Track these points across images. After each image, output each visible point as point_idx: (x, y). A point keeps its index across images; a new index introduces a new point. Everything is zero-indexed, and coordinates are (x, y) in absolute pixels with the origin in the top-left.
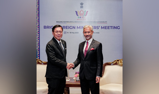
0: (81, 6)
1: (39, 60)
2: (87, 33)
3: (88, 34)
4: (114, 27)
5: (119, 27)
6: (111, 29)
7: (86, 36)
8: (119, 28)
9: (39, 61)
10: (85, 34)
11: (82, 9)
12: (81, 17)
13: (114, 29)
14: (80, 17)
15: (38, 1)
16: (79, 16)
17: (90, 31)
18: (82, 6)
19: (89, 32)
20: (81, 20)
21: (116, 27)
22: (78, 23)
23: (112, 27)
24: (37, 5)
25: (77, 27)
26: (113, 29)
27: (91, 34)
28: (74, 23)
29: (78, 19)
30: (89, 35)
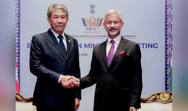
0: (92, 11)
1: (17, 94)
2: (113, 23)
3: (114, 26)
4: (149, 44)
5: (157, 44)
6: (143, 47)
7: (110, 30)
8: (156, 47)
9: (18, 96)
10: (108, 26)
11: (93, 15)
12: (91, 27)
13: (148, 48)
14: (90, 29)
15: (18, 2)
16: (88, 27)
17: (118, 20)
18: (92, 9)
19: (115, 22)
20: (92, 32)
21: (152, 44)
22: (86, 37)
23: (145, 45)
24: (16, 9)
25: (85, 45)
26: (146, 47)
27: (119, 27)
28: (80, 37)
29: (86, 31)
30: (116, 28)
